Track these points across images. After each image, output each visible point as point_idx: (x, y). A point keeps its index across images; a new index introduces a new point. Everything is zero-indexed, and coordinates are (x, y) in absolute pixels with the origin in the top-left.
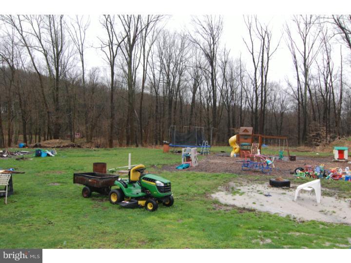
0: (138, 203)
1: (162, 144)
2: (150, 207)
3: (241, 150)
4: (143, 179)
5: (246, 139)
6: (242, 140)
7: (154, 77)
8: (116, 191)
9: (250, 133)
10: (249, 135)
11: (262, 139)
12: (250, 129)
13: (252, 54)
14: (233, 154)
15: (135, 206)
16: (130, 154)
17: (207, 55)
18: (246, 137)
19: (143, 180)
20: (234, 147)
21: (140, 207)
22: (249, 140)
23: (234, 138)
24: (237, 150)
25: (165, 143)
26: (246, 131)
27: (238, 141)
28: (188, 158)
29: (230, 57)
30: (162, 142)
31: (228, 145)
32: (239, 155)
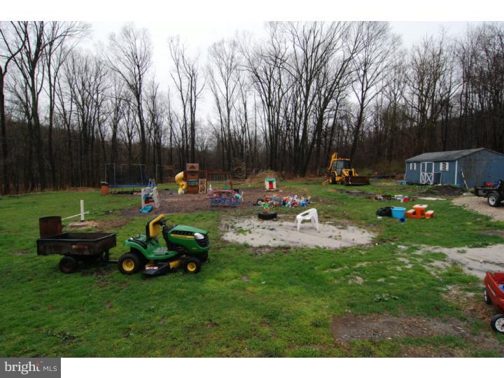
0: (169, 266)
1: (100, 186)
2: (191, 269)
3: (188, 186)
4: (173, 232)
5: (193, 175)
6: (189, 176)
7: (63, 106)
8: (131, 255)
9: (197, 169)
10: (196, 172)
11: (209, 174)
12: (196, 165)
13: (181, 91)
14: (180, 191)
15: (165, 271)
16: (82, 201)
17: (131, 87)
18: (193, 173)
19: (172, 235)
20: (181, 184)
21: (174, 270)
22: (197, 176)
23: (181, 175)
24: (184, 187)
25: (104, 184)
26: (193, 167)
27: (185, 179)
28: (148, 199)
29: (159, 90)
30: (100, 183)
31: (175, 182)
32: (187, 191)
